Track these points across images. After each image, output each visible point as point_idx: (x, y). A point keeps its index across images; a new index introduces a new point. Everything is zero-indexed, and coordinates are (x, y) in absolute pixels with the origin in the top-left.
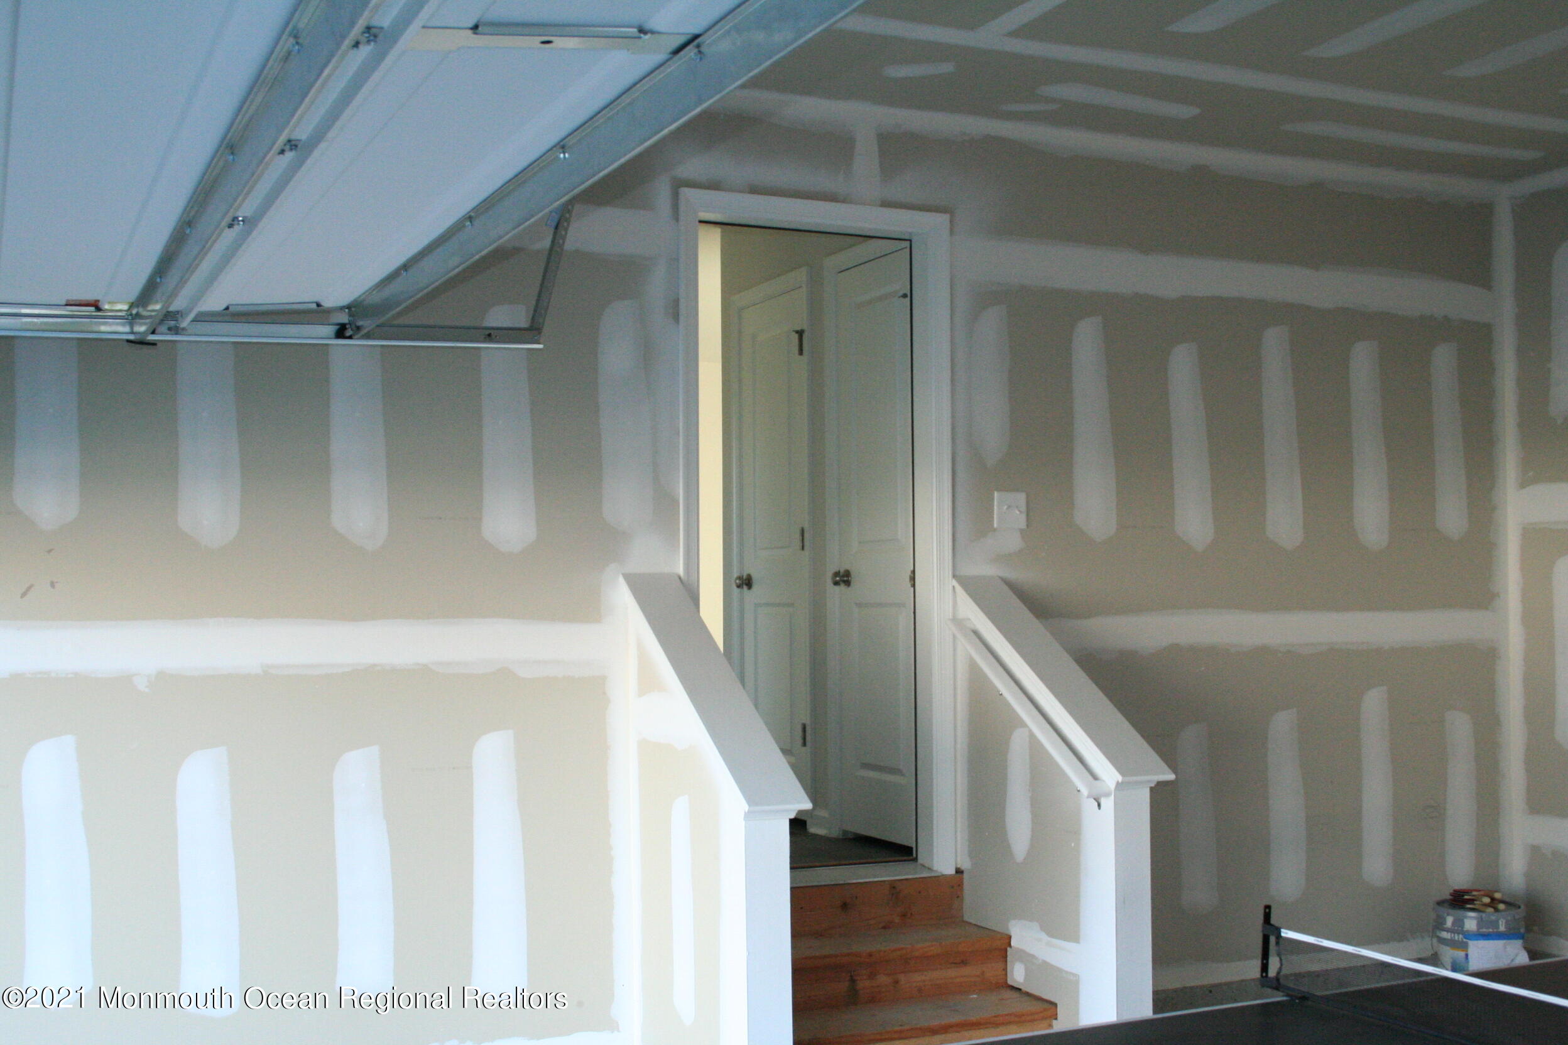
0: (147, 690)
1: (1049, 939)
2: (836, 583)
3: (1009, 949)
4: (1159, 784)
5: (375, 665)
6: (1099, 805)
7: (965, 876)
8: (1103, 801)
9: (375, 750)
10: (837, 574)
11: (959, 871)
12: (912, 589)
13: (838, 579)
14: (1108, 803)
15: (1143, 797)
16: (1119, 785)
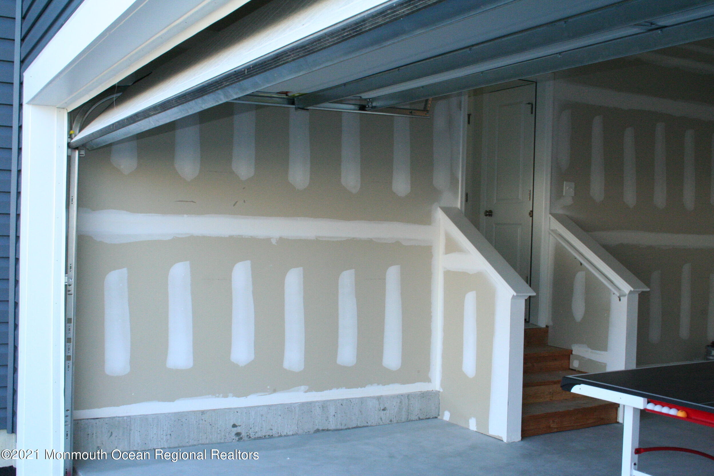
0: (276, 244)
1: (591, 350)
2: (486, 215)
3: (571, 355)
4: (643, 292)
5: (354, 238)
6: (620, 300)
7: (550, 329)
8: (622, 298)
9: (353, 271)
10: (486, 212)
11: (547, 327)
12: (531, 218)
13: (487, 213)
14: (625, 300)
15: (636, 297)
16: (631, 292)
